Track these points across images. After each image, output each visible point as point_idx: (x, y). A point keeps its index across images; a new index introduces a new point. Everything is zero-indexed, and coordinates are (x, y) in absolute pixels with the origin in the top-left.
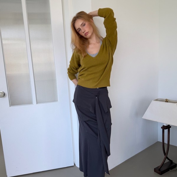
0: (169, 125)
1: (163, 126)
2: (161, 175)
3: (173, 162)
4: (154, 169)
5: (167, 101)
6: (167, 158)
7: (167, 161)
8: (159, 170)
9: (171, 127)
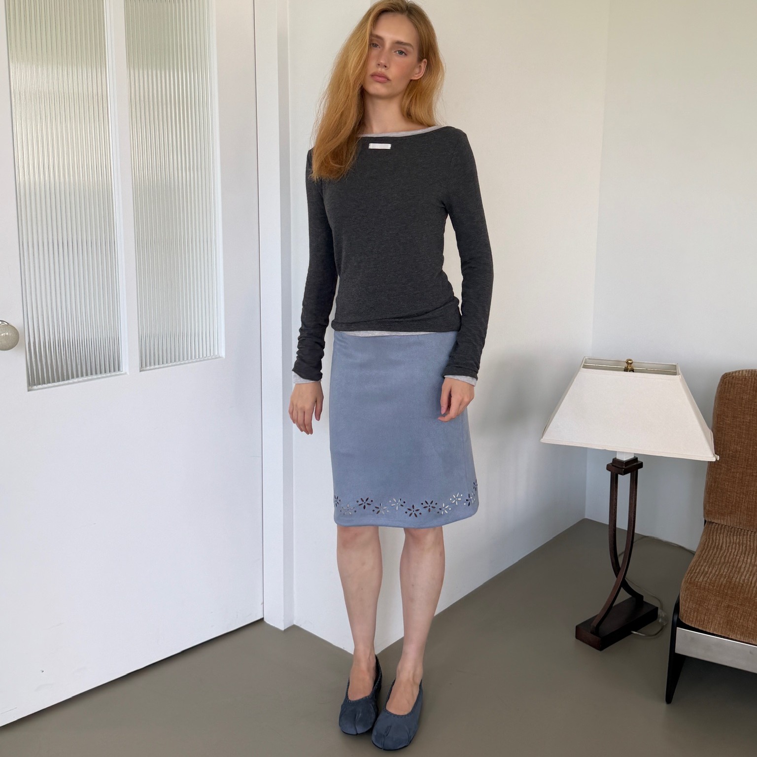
0: (635, 460)
1: (615, 461)
2: (601, 649)
3: (644, 600)
4: (577, 627)
6: (624, 585)
7: (624, 596)
9: (641, 465)
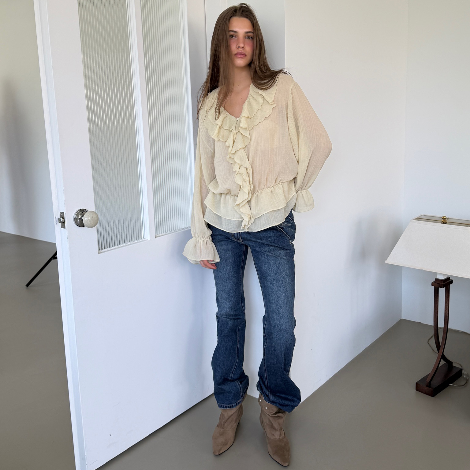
0: (448, 279)
1: (437, 280)
2: (433, 396)
3: (454, 365)
4: (417, 384)
5: (444, 221)
8: (429, 385)
9: (451, 282)
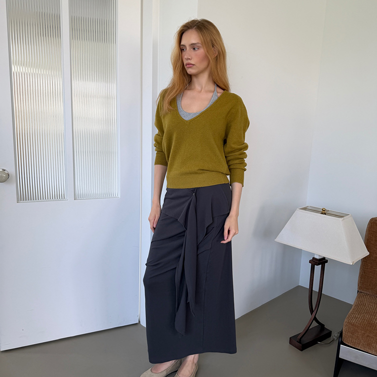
0: (324, 258)
2: (302, 350)
3: (325, 327)
4: (290, 338)
9: (327, 262)
